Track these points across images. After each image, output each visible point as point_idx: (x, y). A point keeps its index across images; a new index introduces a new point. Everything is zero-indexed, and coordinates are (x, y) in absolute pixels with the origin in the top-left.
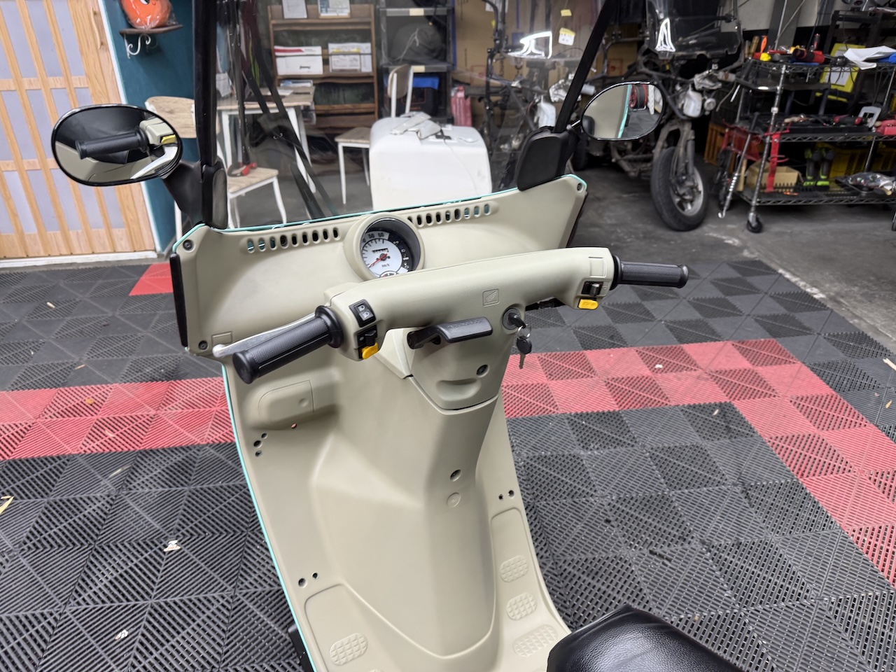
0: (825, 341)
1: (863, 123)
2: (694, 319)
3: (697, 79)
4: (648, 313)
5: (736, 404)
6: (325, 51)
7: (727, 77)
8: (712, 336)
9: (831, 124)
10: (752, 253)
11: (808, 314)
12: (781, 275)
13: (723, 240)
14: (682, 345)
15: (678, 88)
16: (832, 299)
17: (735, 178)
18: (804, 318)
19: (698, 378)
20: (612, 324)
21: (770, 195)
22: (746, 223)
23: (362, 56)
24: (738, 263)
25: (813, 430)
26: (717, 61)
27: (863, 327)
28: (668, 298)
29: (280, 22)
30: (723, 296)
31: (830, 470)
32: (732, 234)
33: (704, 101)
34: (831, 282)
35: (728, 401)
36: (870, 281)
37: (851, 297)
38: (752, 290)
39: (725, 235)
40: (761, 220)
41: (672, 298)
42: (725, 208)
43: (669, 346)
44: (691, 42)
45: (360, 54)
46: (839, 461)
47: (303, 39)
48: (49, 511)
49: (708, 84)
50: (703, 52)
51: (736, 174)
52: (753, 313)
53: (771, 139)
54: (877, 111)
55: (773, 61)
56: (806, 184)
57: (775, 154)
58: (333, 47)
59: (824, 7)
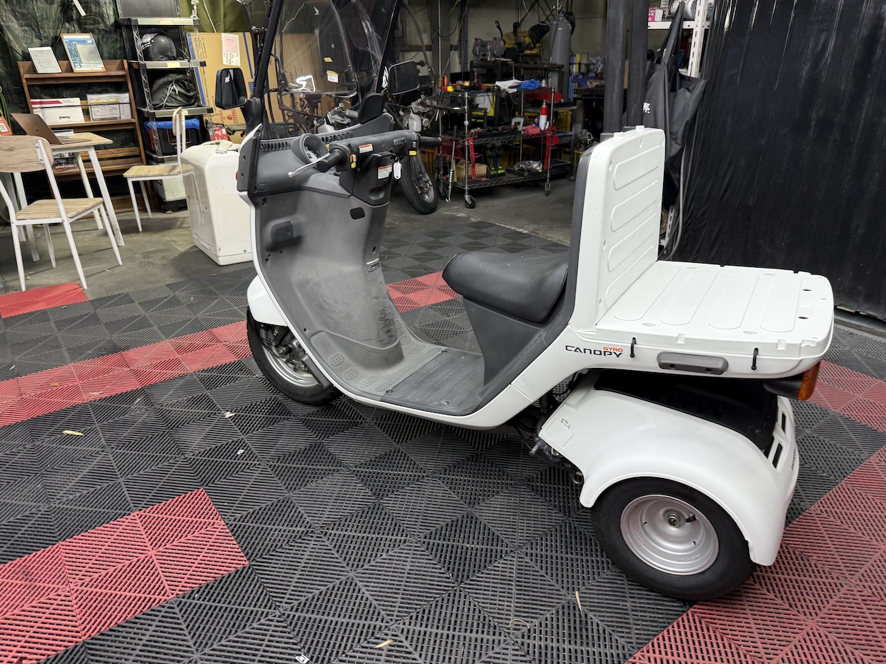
1: (516, 128)
3: (413, 105)
6: (84, 102)
7: (432, 103)
9: (498, 131)
10: (476, 219)
11: (525, 240)
12: (499, 226)
13: (455, 215)
15: (401, 113)
16: (533, 232)
17: (451, 173)
18: (523, 242)
20: (419, 264)
22: (464, 204)
23: (121, 105)
24: (472, 224)
26: (423, 92)
27: (554, 240)
29: (33, 76)
32: (458, 211)
33: (422, 120)
34: (528, 225)
36: (547, 221)
37: (541, 230)
38: (487, 235)
39: (455, 212)
42: (449, 196)
45: (119, 104)
49: (421, 108)
51: (451, 170)
52: (496, 245)
53: (468, 143)
54: (521, 120)
55: (456, 91)
56: (492, 173)
57: (472, 153)
58: (92, 98)
59: (463, 58)
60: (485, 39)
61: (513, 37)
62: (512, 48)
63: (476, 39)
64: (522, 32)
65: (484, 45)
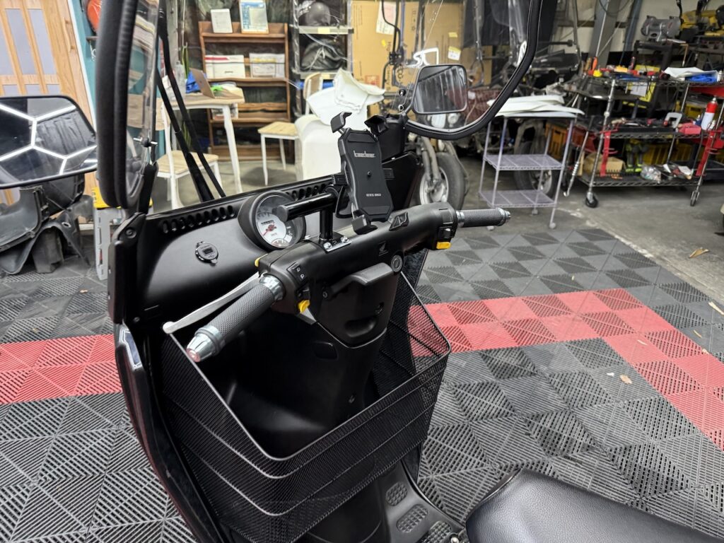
0: (660, 290)
1: (669, 125)
2: (561, 275)
3: (548, 88)
4: (525, 270)
5: (605, 339)
6: (247, 59)
7: (570, 88)
8: (577, 287)
9: (646, 125)
10: (593, 223)
11: (645, 269)
12: (618, 240)
13: (569, 213)
14: (556, 295)
16: (659, 258)
17: (576, 166)
18: (641, 272)
19: (574, 319)
20: (500, 279)
21: (603, 179)
22: (584, 200)
23: (277, 65)
24: (585, 230)
25: (666, 358)
26: (563, 75)
27: (685, 279)
28: (537, 258)
29: (210, 35)
30: (579, 256)
31: (684, 388)
32: (574, 208)
34: (655, 245)
35: (599, 337)
36: (682, 244)
37: (671, 256)
38: (599, 252)
39: (570, 209)
40: (597, 198)
41: (541, 258)
42: (569, 189)
43: (547, 296)
44: (542, 61)
45: (275, 63)
46: (689, 381)
47: (227, 49)
48: (58, 446)
49: (556, 93)
50: (553, 69)
51: (578, 163)
52: (604, 268)
53: (604, 136)
55: (603, 76)
56: (627, 170)
57: (607, 148)
58: (254, 57)
59: (628, 37)
60: (659, 17)
61: (694, 16)
62: (691, 29)
63: (648, 17)
64: (707, 11)
65: (656, 23)
